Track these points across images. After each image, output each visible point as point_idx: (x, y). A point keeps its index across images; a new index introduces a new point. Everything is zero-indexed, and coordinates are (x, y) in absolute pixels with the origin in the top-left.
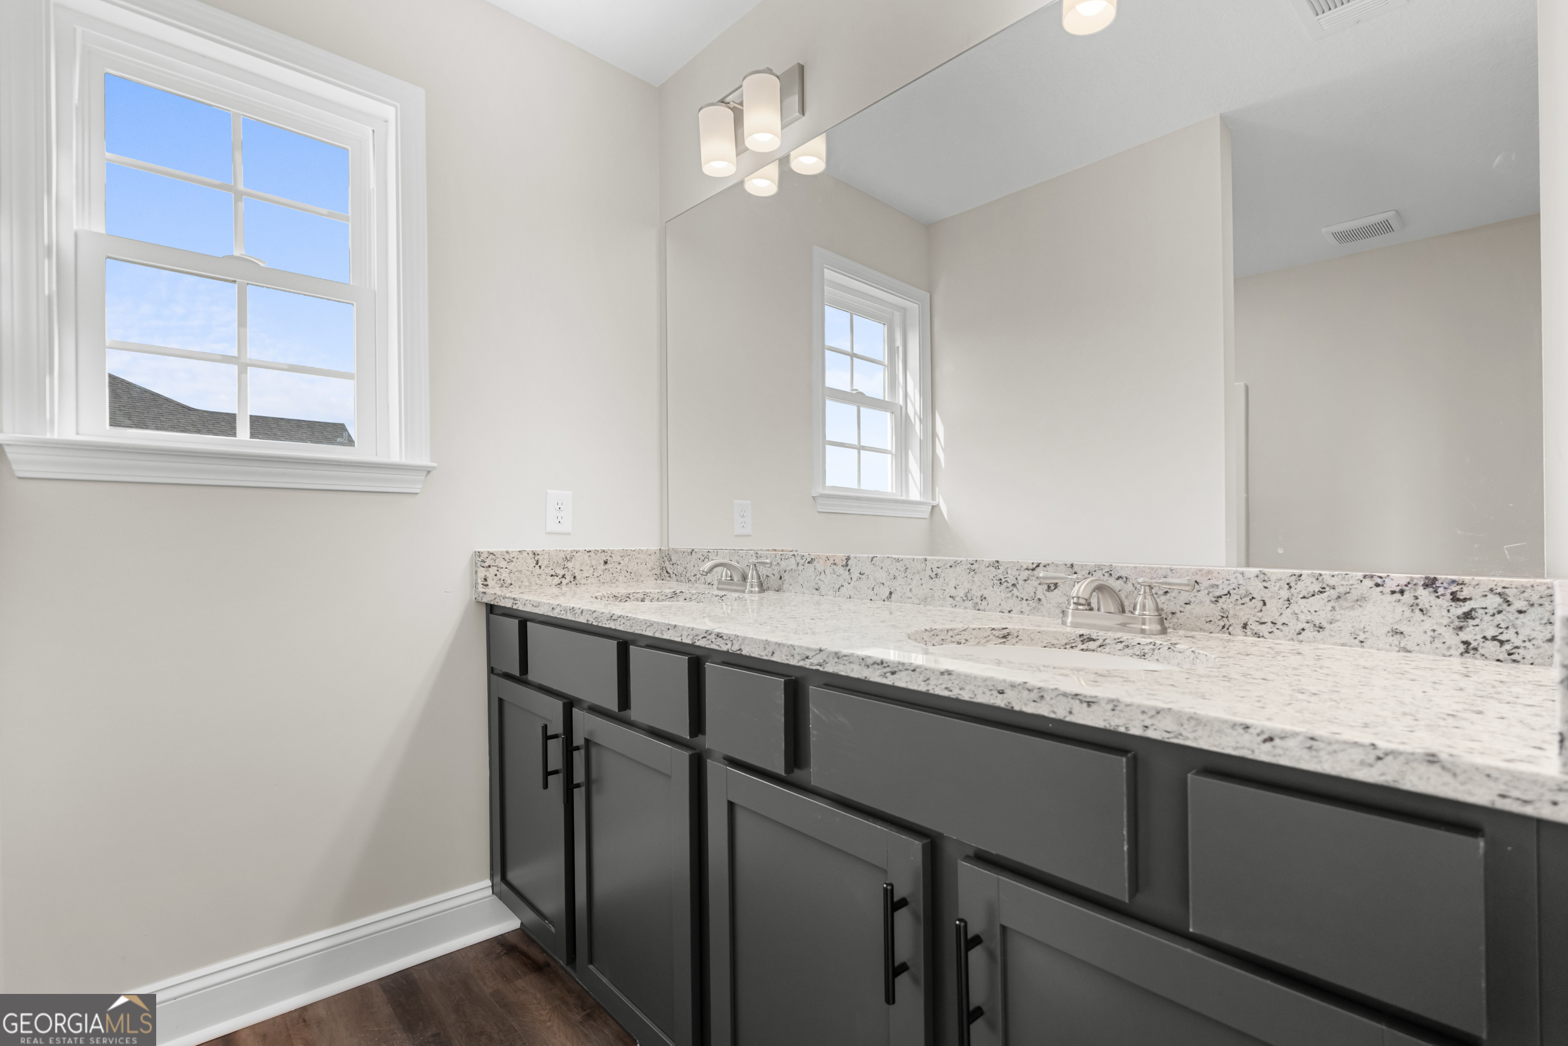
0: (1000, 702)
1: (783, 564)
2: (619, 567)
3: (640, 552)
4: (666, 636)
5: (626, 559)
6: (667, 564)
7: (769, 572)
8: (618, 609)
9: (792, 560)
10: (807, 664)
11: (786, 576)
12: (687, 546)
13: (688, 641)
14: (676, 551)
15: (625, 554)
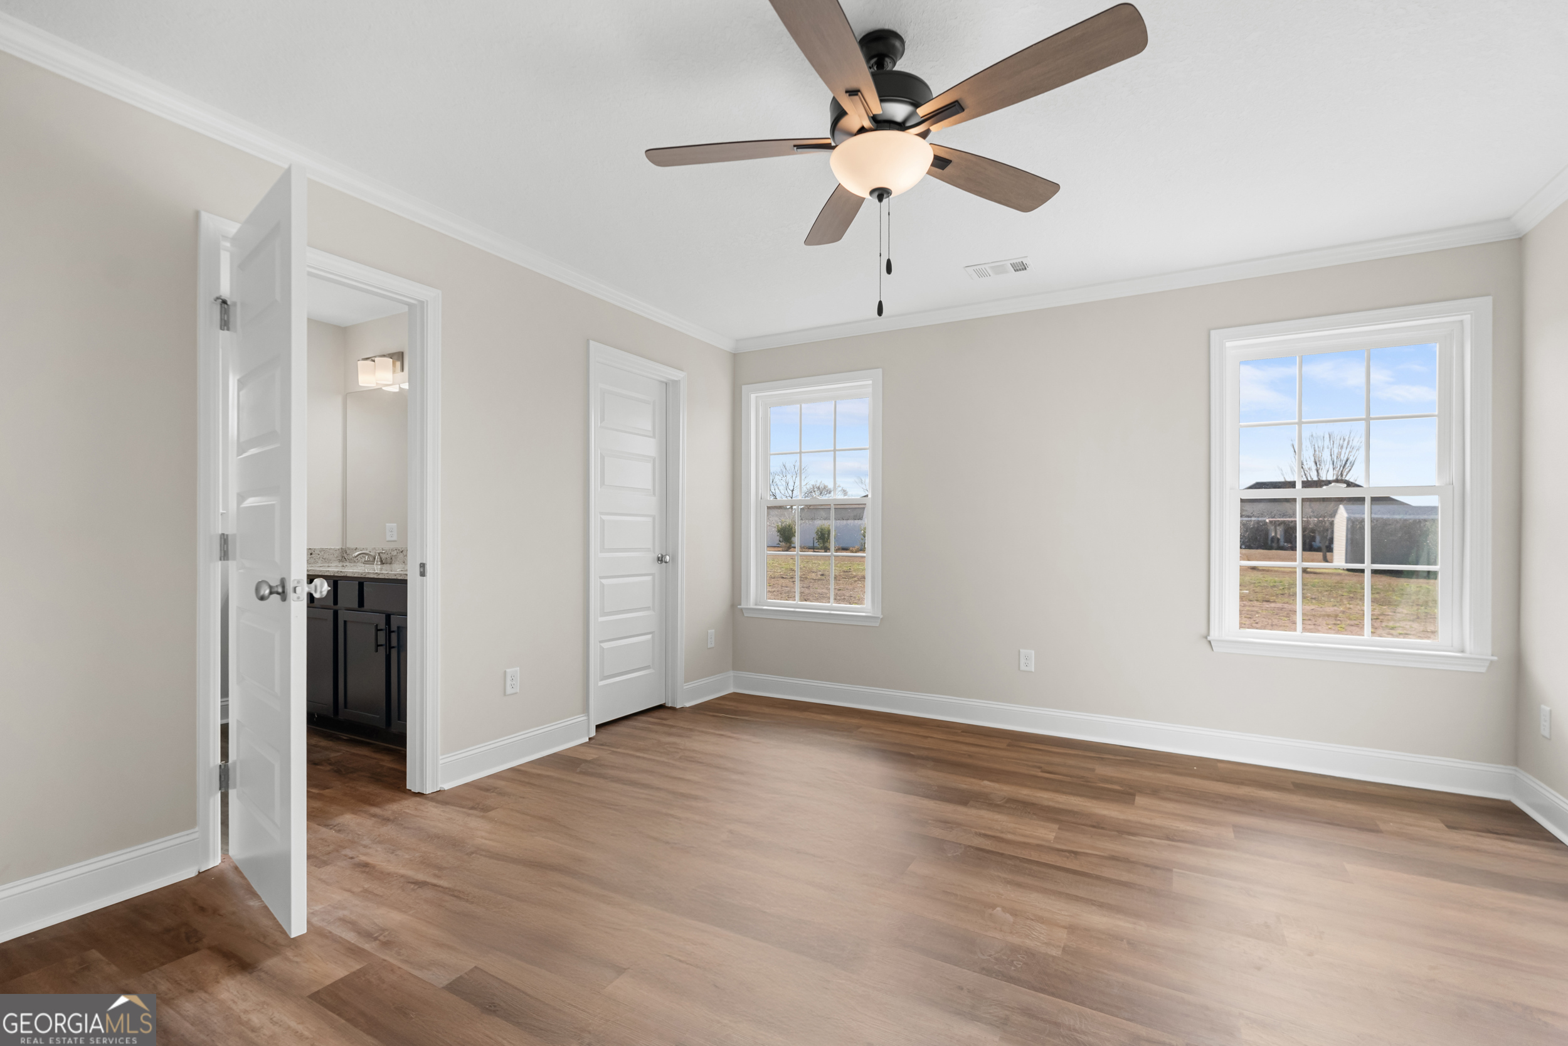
0: (395, 578)
1: (392, 553)
2: (318, 556)
3: (330, 549)
4: (326, 574)
5: (323, 553)
6: (345, 555)
7: (387, 556)
8: (321, 569)
9: (395, 551)
10: (362, 576)
11: (393, 558)
12: (354, 547)
13: (332, 574)
14: (349, 549)
15: (322, 550)
